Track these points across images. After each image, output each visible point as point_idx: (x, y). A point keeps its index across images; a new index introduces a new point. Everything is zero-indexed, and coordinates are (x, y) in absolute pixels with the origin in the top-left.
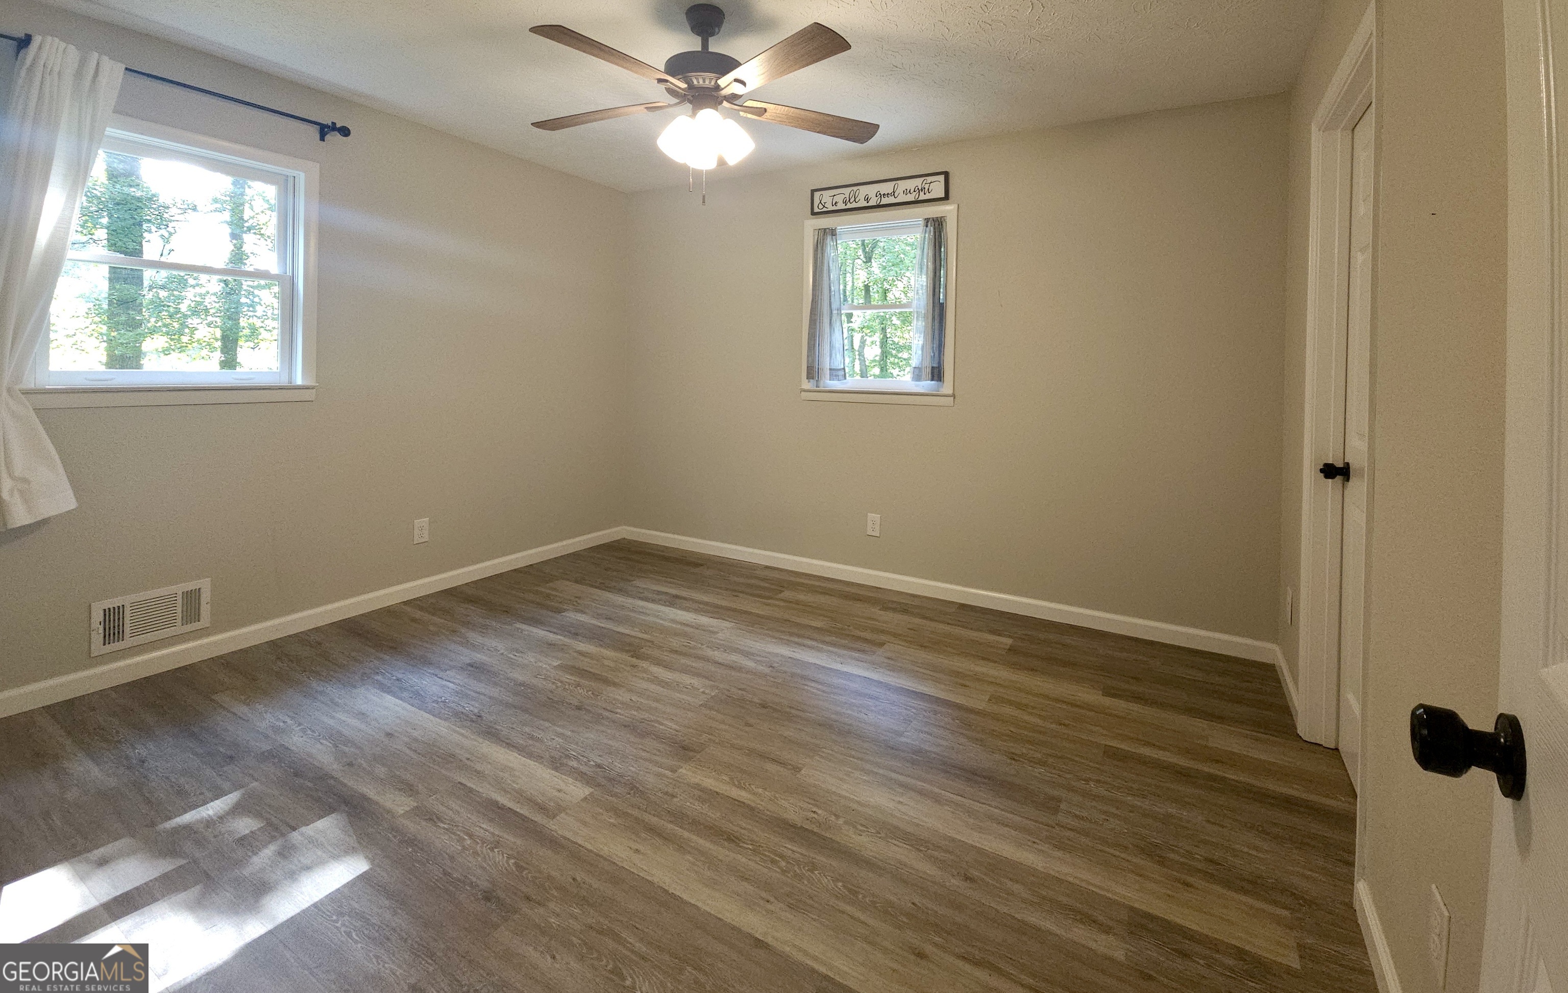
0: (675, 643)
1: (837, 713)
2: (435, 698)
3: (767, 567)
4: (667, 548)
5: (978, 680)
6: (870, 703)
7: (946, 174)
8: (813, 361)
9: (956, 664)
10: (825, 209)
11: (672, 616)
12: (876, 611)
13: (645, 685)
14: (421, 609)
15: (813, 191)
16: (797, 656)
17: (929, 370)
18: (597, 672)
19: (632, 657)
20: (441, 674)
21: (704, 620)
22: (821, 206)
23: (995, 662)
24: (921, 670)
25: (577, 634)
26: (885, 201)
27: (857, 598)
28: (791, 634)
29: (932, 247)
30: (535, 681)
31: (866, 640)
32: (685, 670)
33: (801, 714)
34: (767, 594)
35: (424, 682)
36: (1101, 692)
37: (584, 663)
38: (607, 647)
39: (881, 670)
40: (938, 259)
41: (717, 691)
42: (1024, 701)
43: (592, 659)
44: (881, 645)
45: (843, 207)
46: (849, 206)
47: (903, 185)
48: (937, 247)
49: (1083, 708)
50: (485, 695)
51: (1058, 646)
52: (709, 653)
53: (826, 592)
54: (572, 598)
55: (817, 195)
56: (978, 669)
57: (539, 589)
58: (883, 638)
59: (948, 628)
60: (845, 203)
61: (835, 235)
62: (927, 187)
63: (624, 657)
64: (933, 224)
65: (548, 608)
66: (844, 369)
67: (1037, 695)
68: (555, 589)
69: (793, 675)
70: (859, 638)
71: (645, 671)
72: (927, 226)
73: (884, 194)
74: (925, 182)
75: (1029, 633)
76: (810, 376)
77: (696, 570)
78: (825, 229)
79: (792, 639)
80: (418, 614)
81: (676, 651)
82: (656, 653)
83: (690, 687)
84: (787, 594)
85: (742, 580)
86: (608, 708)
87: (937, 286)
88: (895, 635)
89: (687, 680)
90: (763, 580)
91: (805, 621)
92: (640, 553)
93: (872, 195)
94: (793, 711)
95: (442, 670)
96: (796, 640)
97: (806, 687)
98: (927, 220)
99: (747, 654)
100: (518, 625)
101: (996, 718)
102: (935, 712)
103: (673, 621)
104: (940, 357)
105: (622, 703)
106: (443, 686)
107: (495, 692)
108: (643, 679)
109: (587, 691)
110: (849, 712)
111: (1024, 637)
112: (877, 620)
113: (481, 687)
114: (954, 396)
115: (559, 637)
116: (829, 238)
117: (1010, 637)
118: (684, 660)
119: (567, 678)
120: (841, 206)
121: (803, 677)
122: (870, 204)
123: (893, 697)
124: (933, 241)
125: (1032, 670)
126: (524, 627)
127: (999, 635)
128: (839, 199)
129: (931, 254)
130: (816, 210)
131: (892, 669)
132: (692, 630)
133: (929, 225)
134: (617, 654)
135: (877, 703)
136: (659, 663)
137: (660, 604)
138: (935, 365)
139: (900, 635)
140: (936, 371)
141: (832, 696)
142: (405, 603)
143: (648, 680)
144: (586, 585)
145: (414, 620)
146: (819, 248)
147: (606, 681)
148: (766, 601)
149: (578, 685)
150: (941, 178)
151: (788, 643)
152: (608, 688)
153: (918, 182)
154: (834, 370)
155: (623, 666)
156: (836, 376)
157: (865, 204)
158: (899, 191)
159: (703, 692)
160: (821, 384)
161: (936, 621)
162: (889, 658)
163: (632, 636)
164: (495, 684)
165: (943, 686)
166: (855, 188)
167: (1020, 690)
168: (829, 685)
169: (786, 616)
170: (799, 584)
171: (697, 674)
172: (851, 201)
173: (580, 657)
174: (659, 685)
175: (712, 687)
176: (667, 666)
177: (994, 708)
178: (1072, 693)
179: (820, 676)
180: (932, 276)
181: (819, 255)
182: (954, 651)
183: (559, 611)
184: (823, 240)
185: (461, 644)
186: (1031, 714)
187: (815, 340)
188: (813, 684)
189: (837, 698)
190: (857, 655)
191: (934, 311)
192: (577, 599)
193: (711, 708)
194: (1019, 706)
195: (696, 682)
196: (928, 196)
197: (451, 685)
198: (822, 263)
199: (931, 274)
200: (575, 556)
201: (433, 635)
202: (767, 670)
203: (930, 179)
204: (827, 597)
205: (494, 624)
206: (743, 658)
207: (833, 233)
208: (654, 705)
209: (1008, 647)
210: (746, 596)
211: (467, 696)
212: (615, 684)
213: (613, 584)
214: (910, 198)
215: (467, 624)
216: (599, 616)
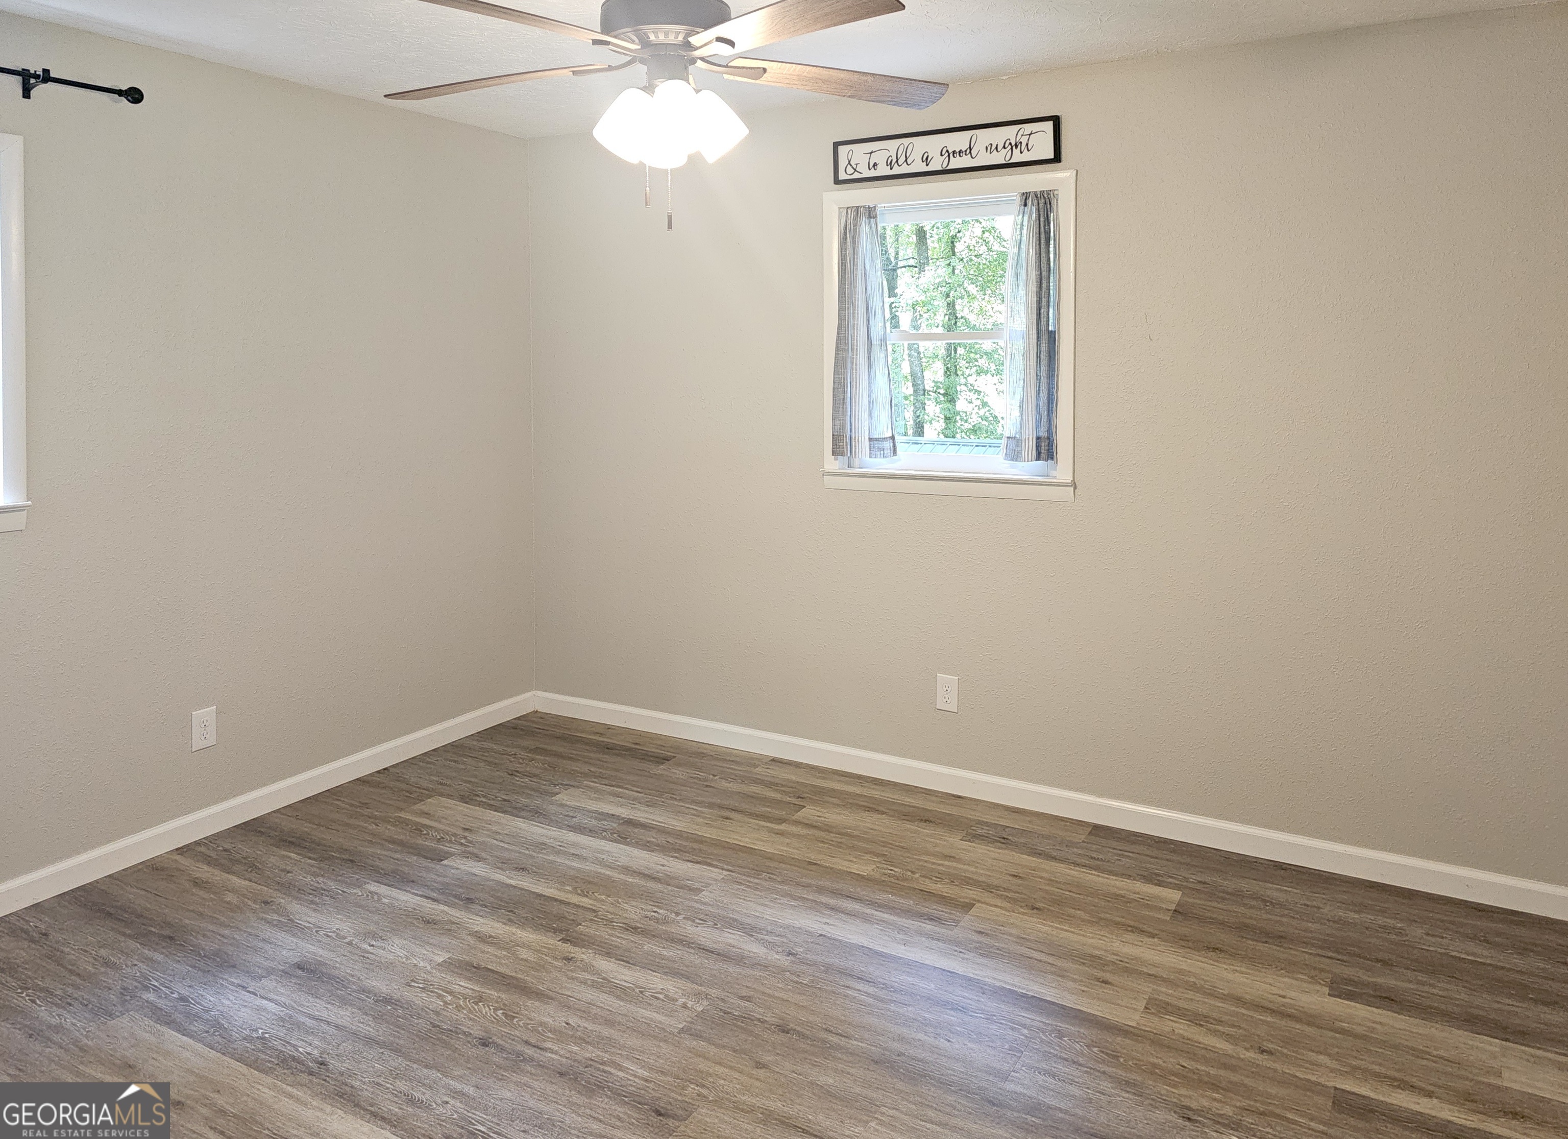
0: (633, 911)
1: (901, 1039)
2: (247, 1032)
3: (776, 761)
4: (609, 727)
5: (1127, 970)
6: (952, 1017)
7: (1056, 121)
8: (843, 426)
9: (1090, 941)
10: (856, 176)
11: (624, 861)
12: (955, 842)
13: (589, 994)
14: (209, 861)
15: (836, 145)
16: (829, 931)
17: (1032, 444)
18: (508, 972)
19: (564, 940)
20: (252, 985)
21: (678, 867)
22: (849, 170)
23: (1153, 936)
24: (1035, 955)
25: (470, 900)
26: (956, 163)
27: (927, 819)
28: (821, 890)
29: (1034, 241)
30: (408, 994)
31: (943, 899)
32: (652, 965)
33: (843, 1042)
34: (777, 813)
35: (227, 1002)
36: (1326, 990)
37: (490, 957)
38: (524, 923)
39: (969, 955)
40: (1044, 260)
41: (705, 1003)
42: (1203, 1009)
43: (500, 948)
44: (967, 907)
45: (887, 172)
46: (897, 170)
47: (984, 137)
48: (1043, 241)
49: (1297, 1019)
50: (329, 1023)
51: (1253, 903)
52: (690, 930)
53: (873, 807)
54: (460, 832)
55: (843, 150)
56: (1128, 950)
57: (402, 815)
58: (970, 893)
59: (1074, 873)
60: (890, 165)
61: (875, 217)
62: (1024, 140)
63: (551, 941)
64: (1035, 202)
65: (420, 852)
66: (893, 438)
67: (1224, 998)
68: (426, 814)
69: (828, 968)
70: (929, 895)
71: (587, 968)
72: (1025, 205)
73: (954, 152)
74: (1021, 133)
75: (1208, 879)
76: (837, 451)
77: (660, 770)
78: (858, 207)
79: (823, 899)
80: (204, 871)
81: (636, 928)
82: (602, 933)
83: (661, 996)
84: (809, 812)
85: (734, 787)
86: (533, 1041)
87: (1044, 303)
88: (989, 888)
89: (657, 982)
90: (770, 785)
91: (841, 864)
92: (562, 738)
93: (934, 153)
94: (834, 1039)
95: (254, 978)
96: (832, 902)
97: (850, 992)
98: (1025, 197)
99: (750, 931)
100: (373, 887)
101: (1157, 1041)
102: (1061, 1035)
103: (626, 870)
104: (1050, 421)
105: (554, 1031)
106: (259, 1009)
107: (344, 1016)
108: (584, 982)
109: (496, 1010)
110: (921, 1036)
111: (1198, 886)
112: (959, 861)
113: (320, 1007)
114: (1074, 485)
115: (442, 907)
116: (864, 221)
117: (1177, 887)
118: (650, 946)
119: (462, 985)
120: (883, 170)
121: (843, 972)
122: (931, 168)
123: (992, 1005)
124: (1036, 230)
125: (1215, 949)
126: (383, 890)
127: (1159, 884)
128: (880, 158)
129: (1032, 252)
130: (842, 176)
131: (986, 952)
132: (659, 886)
133: (1029, 202)
134: (539, 937)
135: (967, 1019)
136: (608, 952)
137: (604, 838)
138: (1043, 434)
139: (997, 887)
140: (1044, 445)
141: (892, 1007)
142: (180, 851)
143: (594, 985)
144: (480, 804)
145: (197, 883)
146: (849, 237)
147: (525, 990)
148: (773, 826)
149: (480, 999)
150: (1049, 125)
151: (816, 907)
152: (529, 1003)
153: (1009, 133)
154: (877, 440)
155: (549, 959)
156: (880, 449)
157: (923, 168)
158: (979, 147)
159: (685, 1006)
160: (856, 462)
161: (1055, 858)
162: (980, 932)
163: (561, 902)
164: (344, 1002)
165: (1070, 984)
166: (906, 141)
167: (1193, 987)
168: (886, 987)
169: (813, 857)
170: (833, 793)
171: (672, 972)
172: (901, 162)
173: (481, 946)
174: (610, 993)
175: (698, 995)
176: (626, 960)
177: (1154, 1024)
178: (1281, 993)
179: (871, 969)
180: (1034, 289)
181: (849, 252)
182: (1087, 917)
183: (439, 857)
184: (855, 225)
185: (279, 926)
186: (1215, 1033)
187: (844, 392)
188: (861, 986)
189: (901, 1011)
190: (928, 927)
191: (1038, 345)
192: (466, 834)
193: (698, 1036)
194: (1197, 1019)
195: (671, 986)
196: (1027, 157)
197: (270, 1006)
198: (854, 264)
199: (1033, 287)
200: (456, 748)
201: (232, 910)
202: (784, 961)
203: (1028, 127)
204: (876, 816)
205: (332, 885)
206: (747, 938)
207: (871, 213)
208: (606, 1032)
209: (1173, 907)
210: (746, 819)
211: (299, 1025)
212: (540, 995)
213: (524, 800)
214: (999, 158)
215: (288, 888)
216: (503, 864)
